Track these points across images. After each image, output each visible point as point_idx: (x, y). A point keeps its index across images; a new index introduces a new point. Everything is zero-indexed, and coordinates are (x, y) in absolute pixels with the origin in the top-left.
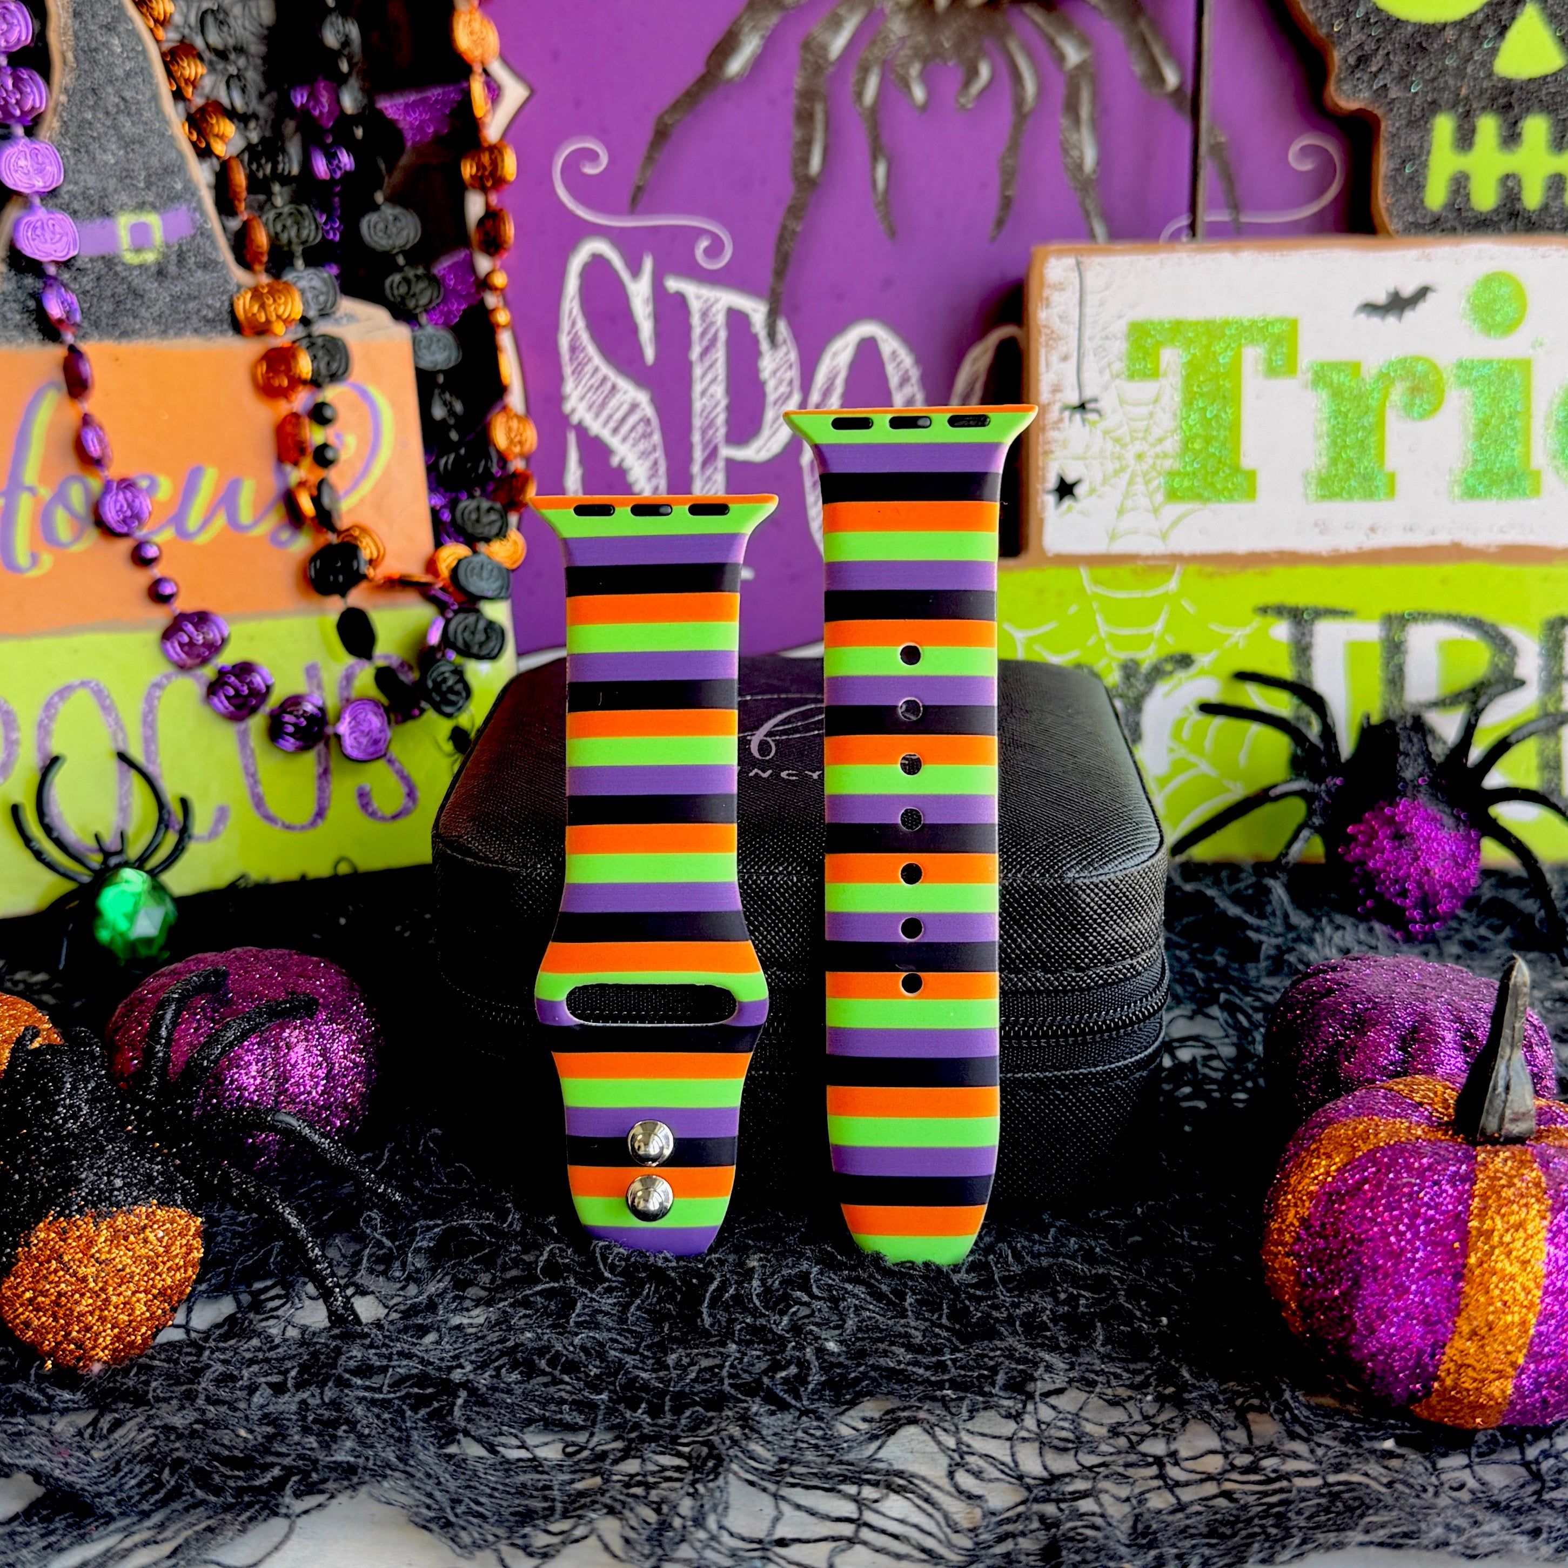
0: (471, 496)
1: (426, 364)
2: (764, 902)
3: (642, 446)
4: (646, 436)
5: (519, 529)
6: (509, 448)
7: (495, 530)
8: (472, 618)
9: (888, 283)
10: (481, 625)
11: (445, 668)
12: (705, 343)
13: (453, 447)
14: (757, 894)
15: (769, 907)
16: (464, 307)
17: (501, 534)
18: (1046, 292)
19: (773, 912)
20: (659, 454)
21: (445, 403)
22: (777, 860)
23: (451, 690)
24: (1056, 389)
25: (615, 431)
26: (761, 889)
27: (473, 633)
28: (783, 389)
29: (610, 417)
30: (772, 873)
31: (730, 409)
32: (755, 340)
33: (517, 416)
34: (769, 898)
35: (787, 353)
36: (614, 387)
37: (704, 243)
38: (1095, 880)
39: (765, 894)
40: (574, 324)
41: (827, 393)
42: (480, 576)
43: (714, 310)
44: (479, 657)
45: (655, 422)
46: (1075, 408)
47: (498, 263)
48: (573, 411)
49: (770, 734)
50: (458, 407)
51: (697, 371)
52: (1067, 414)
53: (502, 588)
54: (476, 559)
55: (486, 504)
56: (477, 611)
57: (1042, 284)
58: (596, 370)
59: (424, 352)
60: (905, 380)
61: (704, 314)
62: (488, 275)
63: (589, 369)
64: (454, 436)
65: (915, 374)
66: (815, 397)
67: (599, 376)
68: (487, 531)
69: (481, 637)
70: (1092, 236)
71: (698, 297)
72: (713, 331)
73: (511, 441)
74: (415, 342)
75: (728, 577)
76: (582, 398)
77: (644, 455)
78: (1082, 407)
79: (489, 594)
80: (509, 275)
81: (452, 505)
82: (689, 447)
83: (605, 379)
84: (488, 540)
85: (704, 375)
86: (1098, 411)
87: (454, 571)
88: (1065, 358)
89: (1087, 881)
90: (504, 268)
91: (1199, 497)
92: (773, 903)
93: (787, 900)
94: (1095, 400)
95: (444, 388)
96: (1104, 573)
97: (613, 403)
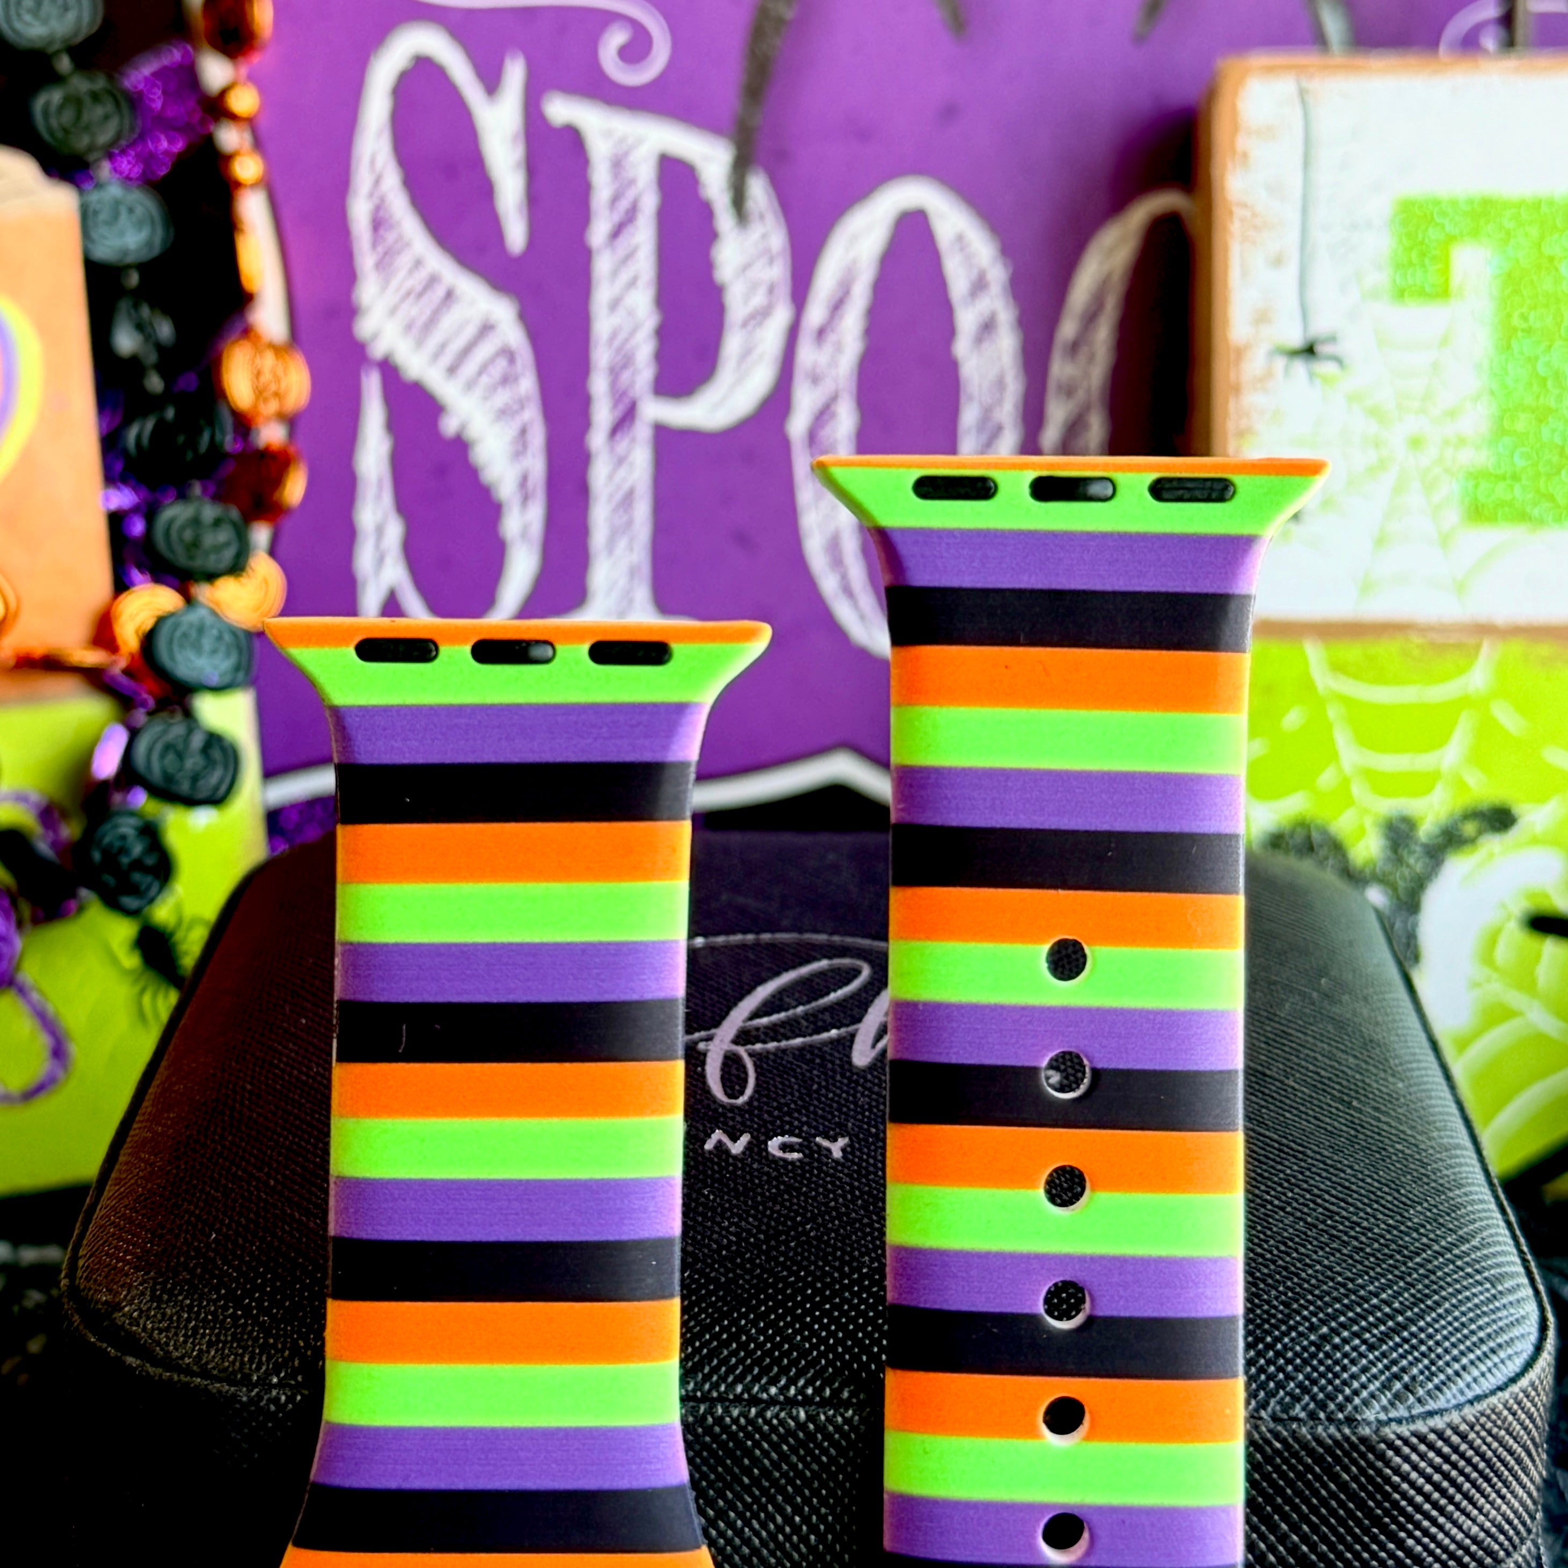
0: (182, 496)
1: (105, 251)
2: (738, 1462)
3: (503, 397)
4: (507, 380)
5: (273, 552)
6: (255, 406)
7: (228, 555)
8: (177, 729)
9: (949, 112)
10: (197, 741)
11: (127, 827)
12: (617, 217)
13: (152, 404)
14: (723, 1445)
15: (747, 1472)
16: (179, 146)
17: (237, 568)
18: (1242, 142)
19: (756, 1482)
20: (532, 415)
21: (140, 327)
22: (765, 1371)
23: (137, 865)
24: (1262, 318)
25: (452, 370)
26: (733, 1436)
27: (180, 756)
28: (759, 299)
29: (443, 347)
30: (755, 1401)
31: (662, 333)
32: (706, 211)
33: (272, 346)
34: (748, 1453)
35: (764, 236)
36: (450, 295)
37: (615, 39)
38: (1420, 1426)
39: (740, 1444)
40: (377, 182)
41: (837, 306)
42: (197, 647)
43: (632, 158)
44: (190, 802)
45: (525, 356)
46: (1294, 354)
47: (243, 71)
48: (376, 336)
49: (744, 1037)
50: (165, 330)
51: (602, 265)
52: (1280, 363)
53: (237, 668)
54: (194, 617)
55: (210, 512)
56: (188, 714)
57: (1235, 128)
58: (418, 263)
59: (102, 231)
60: (979, 286)
61: (617, 164)
62: (224, 93)
63: (404, 261)
64: (155, 383)
65: (998, 275)
66: (815, 313)
67: (421, 276)
68: (211, 562)
69: (193, 762)
70: (1319, 40)
71: (608, 134)
72: (630, 195)
73: (260, 393)
74: (86, 216)
75: (667, 789)
76: (393, 311)
77: (504, 413)
78: (1309, 351)
79: (215, 680)
80: (263, 91)
81: (149, 511)
82: (584, 402)
83: (433, 280)
84: (211, 577)
85: (615, 273)
86: (1338, 360)
87: (149, 640)
88: (1277, 261)
89: (1404, 1430)
90: (252, 78)
91: (1523, 517)
92: (755, 1462)
93: (783, 1457)
94: (1332, 339)
95: (138, 295)
96: (1352, 652)
97: (448, 322)
